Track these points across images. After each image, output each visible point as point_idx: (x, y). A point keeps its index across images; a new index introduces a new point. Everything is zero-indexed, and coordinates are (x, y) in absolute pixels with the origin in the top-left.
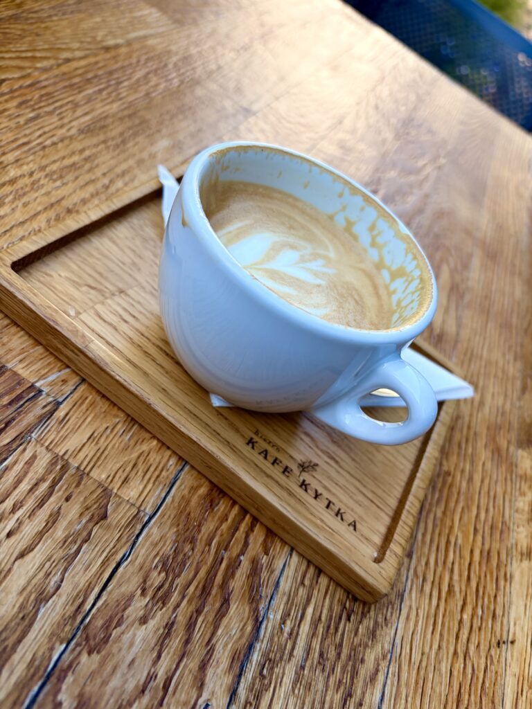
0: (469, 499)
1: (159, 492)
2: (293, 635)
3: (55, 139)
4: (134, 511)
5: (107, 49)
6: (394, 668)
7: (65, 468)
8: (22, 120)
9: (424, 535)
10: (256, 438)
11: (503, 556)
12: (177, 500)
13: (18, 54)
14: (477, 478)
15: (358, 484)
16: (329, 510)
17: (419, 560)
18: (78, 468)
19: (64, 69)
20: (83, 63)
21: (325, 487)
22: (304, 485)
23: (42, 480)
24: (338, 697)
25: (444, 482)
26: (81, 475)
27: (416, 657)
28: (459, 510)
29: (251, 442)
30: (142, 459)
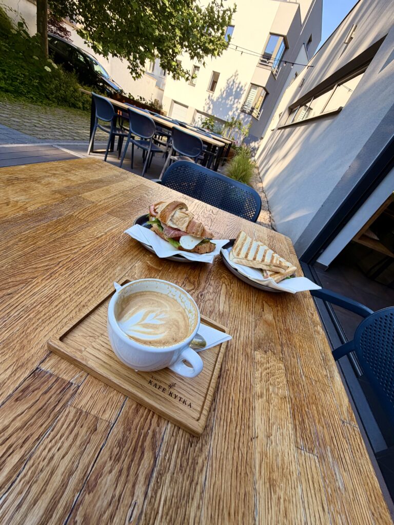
0: (237, 378)
1: (117, 412)
2: (170, 460)
3: (79, 279)
4: (107, 423)
5: (98, 238)
6: (210, 463)
7: (81, 414)
8: (67, 275)
9: (219, 400)
10: (152, 380)
11: (251, 399)
12: (124, 414)
13: (65, 250)
14: (239, 369)
15: (191, 387)
16: (180, 402)
17: (218, 411)
18: (86, 412)
19: (82, 251)
20: (89, 246)
21: (179, 392)
22: (171, 394)
23: (72, 421)
24: (188, 483)
25: (227, 374)
26: (87, 414)
27: (219, 455)
28: (233, 384)
29: (150, 382)
30: (111, 400)
